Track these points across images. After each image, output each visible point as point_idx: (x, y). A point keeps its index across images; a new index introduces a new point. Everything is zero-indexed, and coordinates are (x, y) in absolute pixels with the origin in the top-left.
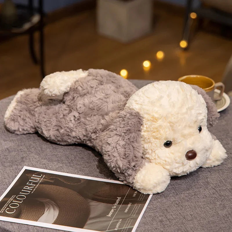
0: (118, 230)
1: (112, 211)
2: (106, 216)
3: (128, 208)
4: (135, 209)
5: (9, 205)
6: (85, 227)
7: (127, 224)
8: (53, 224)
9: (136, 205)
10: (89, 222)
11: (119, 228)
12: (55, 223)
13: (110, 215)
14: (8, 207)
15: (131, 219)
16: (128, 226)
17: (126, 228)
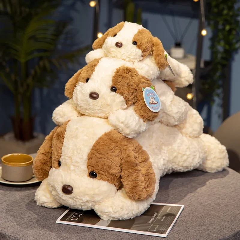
0: (156, 231)
1: (152, 220)
2: (147, 223)
3: (163, 219)
4: (168, 219)
5: (73, 216)
6: (131, 229)
7: (163, 228)
8: (107, 226)
9: (169, 217)
10: (134, 226)
11: (157, 229)
13: (150, 222)
14: (72, 216)
15: (166, 225)
17: (162, 229)
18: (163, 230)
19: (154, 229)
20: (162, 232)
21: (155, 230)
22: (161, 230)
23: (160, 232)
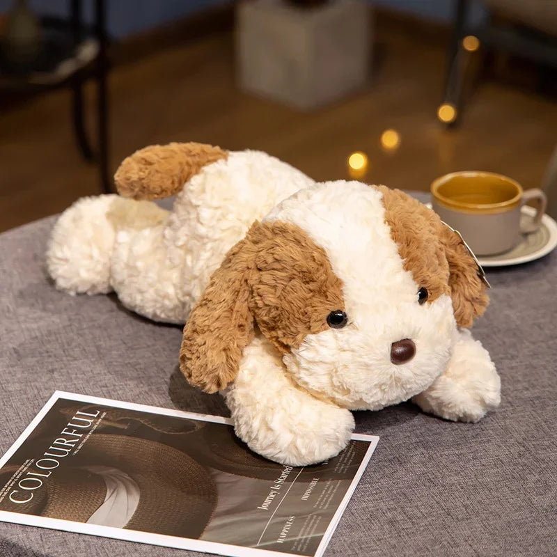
0: (285, 543)
1: (271, 496)
2: (256, 509)
3: (309, 490)
5: (17, 482)
6: (205, 535)
7: (309, 529)
8: (125, 528)
9: (329, 482)
10: (214, 523)
11: (287, 537)
12: (131, 526)
13: (265, 506)
14: (15, 487)
15: (318, 515)
16: (309, 534)
17: (304, 537)
18: (306, 539)
19: (278, 537)
20: (302, 549)
21: (280, 541)
22: (298, 538)
23: (297, 547)
